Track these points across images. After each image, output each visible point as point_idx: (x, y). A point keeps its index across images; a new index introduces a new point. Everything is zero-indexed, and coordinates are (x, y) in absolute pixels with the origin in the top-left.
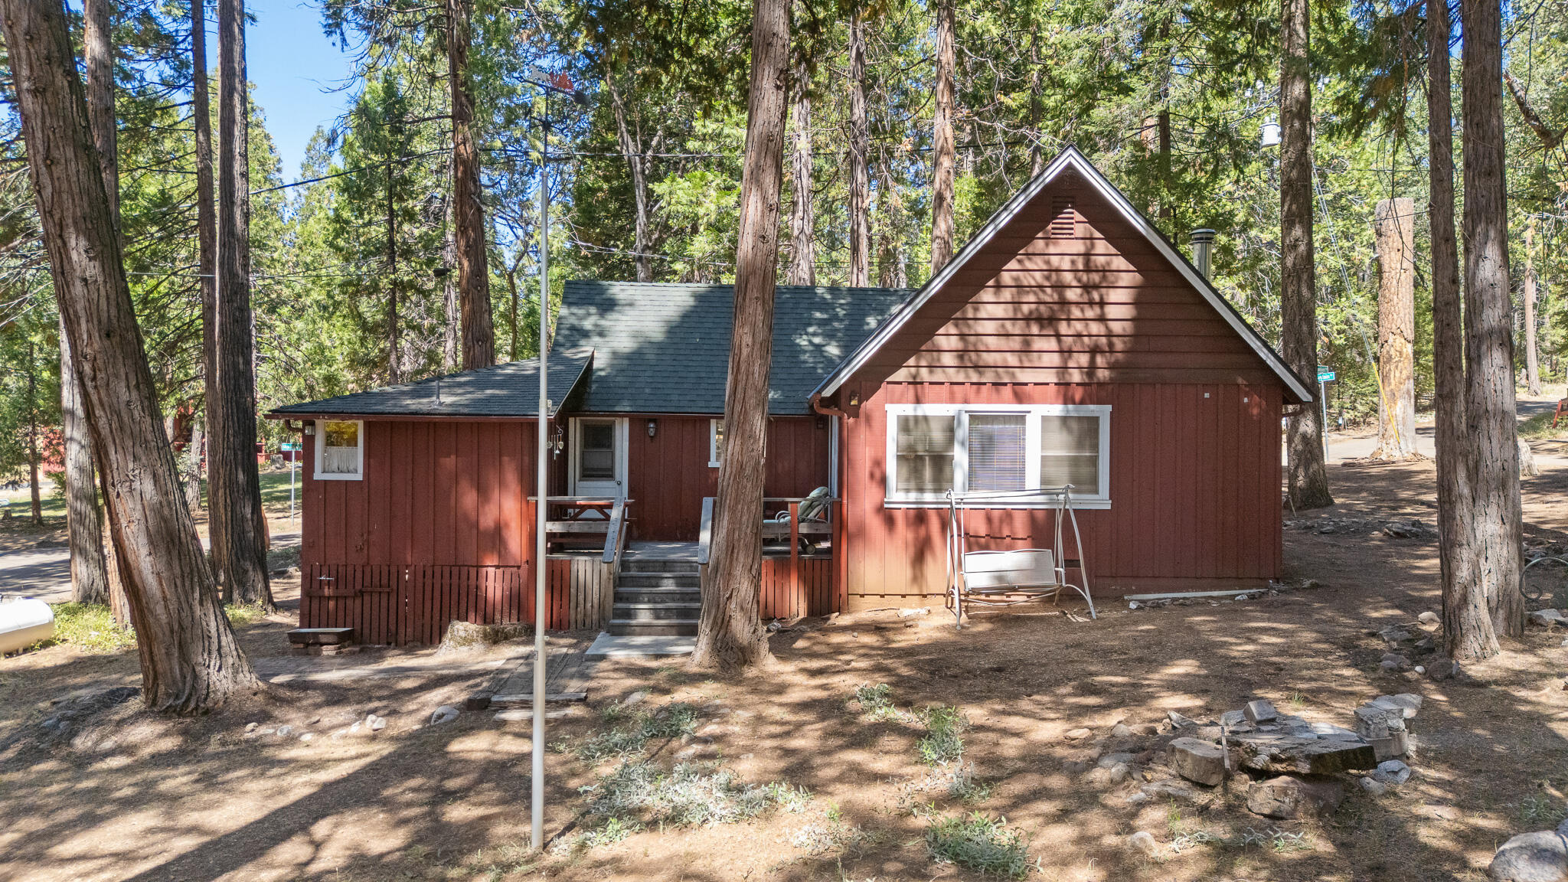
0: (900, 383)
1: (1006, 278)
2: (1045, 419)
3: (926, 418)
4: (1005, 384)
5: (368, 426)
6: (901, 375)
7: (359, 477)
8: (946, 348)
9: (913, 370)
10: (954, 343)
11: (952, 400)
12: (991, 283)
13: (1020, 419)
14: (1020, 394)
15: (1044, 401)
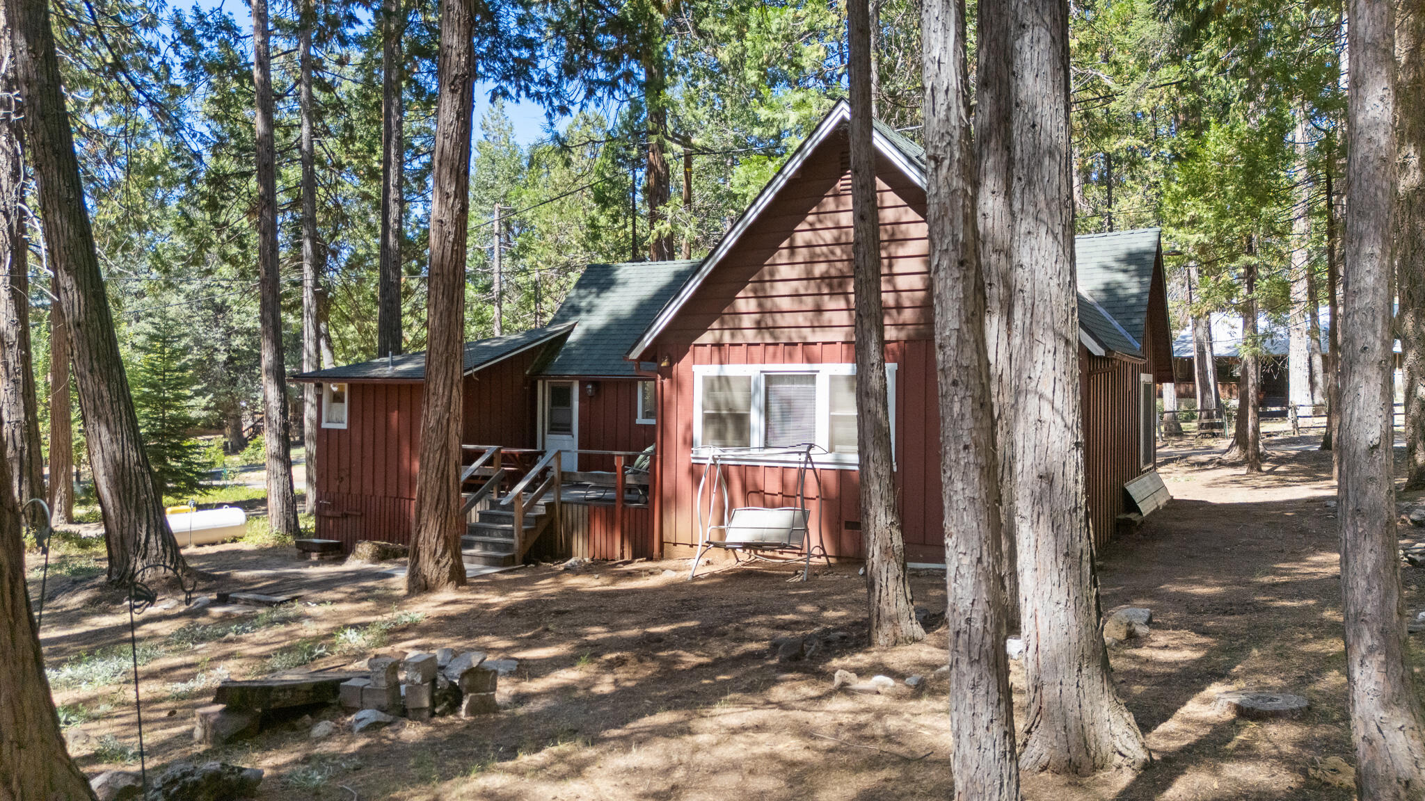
0: (705, 345)
1: (800, 238)
2: (833, 379)
3: (727, 378)
4: (796, 344)
5: (351, 387)
6: (707, 338)
7: (344, 426)
8: (744, 310)
9: (717, 332)
10: (752, 305)
11: (750, 360)
12: (785, 244)
13: (811, 378)
14: (808, 352)
15: (832, 361)
